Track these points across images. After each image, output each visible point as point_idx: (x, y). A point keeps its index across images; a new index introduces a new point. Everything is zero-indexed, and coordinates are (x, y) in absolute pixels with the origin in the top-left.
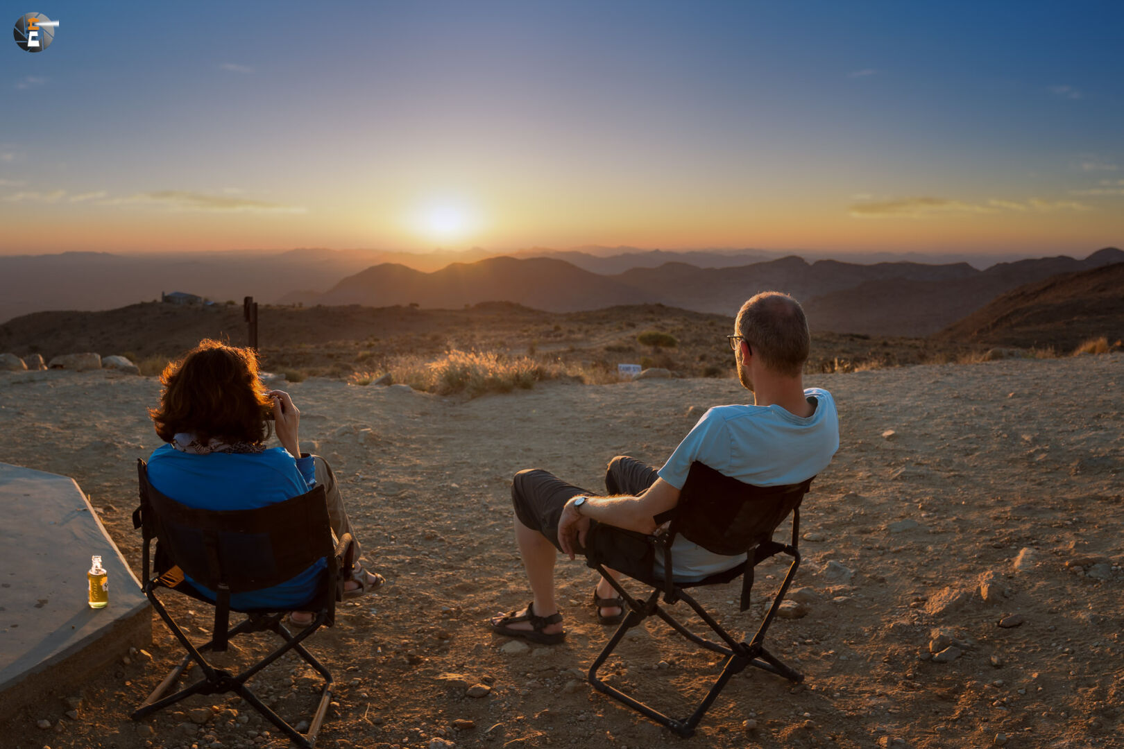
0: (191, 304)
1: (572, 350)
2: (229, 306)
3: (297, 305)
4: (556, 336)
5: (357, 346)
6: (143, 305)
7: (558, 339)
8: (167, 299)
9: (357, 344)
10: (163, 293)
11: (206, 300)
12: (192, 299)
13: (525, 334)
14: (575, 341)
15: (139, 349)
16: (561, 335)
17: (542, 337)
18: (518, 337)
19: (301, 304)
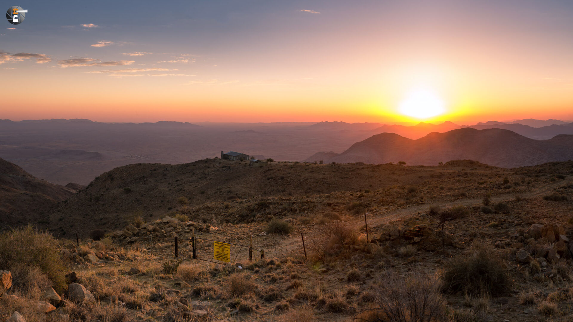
0: (242, 161)
1: (519, 200)
2: (269, 163)
3: (318, 163)
4: (505, 188)
5: (351, 197)
6: (207, 161)
7: (507, 190)
8: (225, 157)
9: (352, 195)
10: (222, 152)
11: (253, 158)
12: (242, 157)
13: (482, 186)
14: (521, 192)
15: (202, 193)
16: (509, 187)
17: (495, 189)
18: (476, 189)
19: (321, 162)
